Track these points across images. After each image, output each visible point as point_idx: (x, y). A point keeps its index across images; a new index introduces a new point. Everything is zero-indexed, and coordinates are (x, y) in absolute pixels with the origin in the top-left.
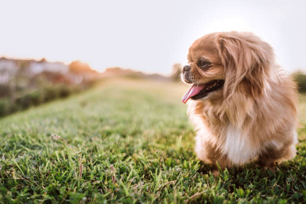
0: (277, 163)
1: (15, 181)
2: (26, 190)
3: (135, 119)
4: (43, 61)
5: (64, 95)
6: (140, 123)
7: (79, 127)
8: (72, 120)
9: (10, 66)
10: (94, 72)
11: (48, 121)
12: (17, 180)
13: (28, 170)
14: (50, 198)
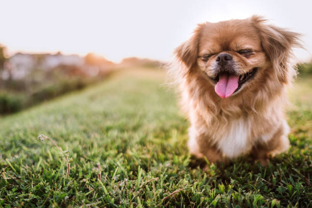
0: (271, 156)
1: (6, 181)
2: (14, 190)
3: (140, 113)
4: (58, 55)
5: (80, 87)
6: (144, 116)
7: (82, 123)
8: (76, 116)
9: (26, 61)
10: (110, 63)
11: (52, 118)
12: (8, 180)
13: (22, 169)
14: (35, 197)
